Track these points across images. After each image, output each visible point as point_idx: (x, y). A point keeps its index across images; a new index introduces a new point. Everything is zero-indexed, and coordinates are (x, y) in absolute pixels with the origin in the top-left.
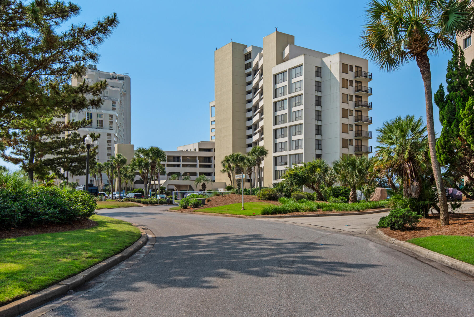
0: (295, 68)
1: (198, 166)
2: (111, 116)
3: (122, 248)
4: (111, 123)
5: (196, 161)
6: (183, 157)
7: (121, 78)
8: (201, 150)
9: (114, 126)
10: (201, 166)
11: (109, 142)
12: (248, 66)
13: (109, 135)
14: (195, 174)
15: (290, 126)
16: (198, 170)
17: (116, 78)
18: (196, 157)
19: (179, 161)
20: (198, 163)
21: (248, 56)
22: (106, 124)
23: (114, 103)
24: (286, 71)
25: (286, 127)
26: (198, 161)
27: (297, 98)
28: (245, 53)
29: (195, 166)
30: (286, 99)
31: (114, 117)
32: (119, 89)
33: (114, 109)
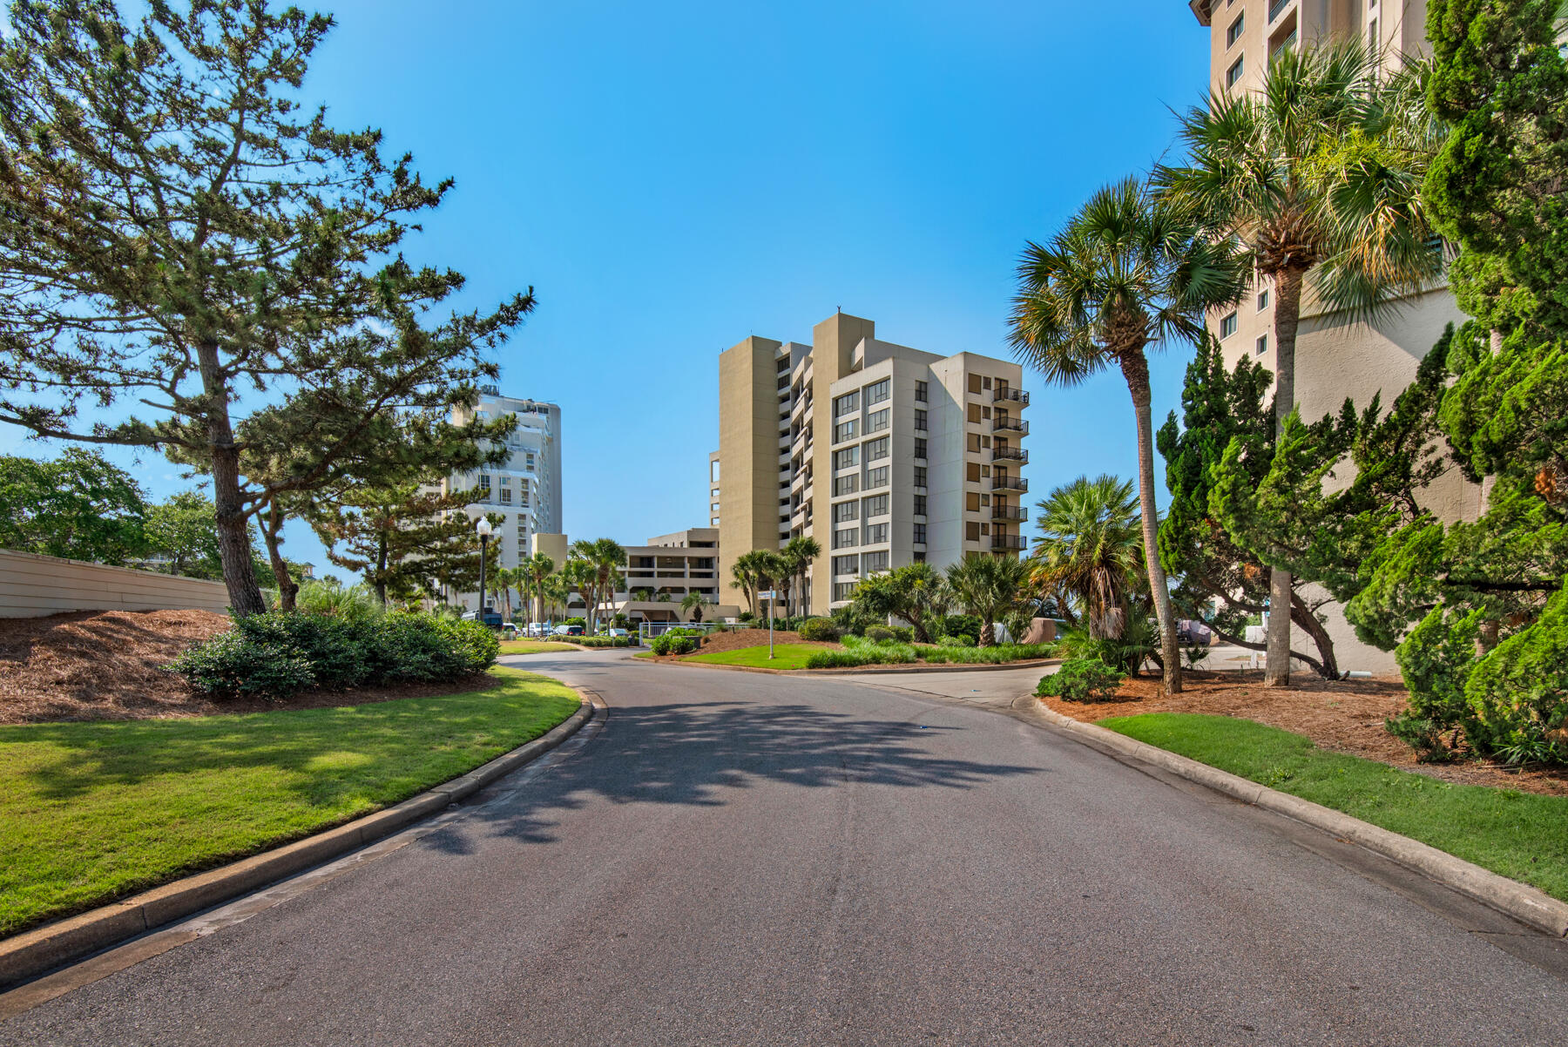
0: (875, 384)
1: (688, 574)
2: (525, 481)
3: (546, 728)
4: (526, 494)
5: (683, 567)
6: (659, 558)
7: (543, 410)
8: (693, 544)
9: (531, 499)
10: (692, 575)
11: (522, 529)
12: (784, 382)
13: (522, 517)
14: (681, 590)
15: (863, 499)
16: (687, 582)
17: (534, 410)
18: (683, 558)
19: (651, 565)
20: (687, 569)
21: (784, 363)
22: (517, 496)
23: (530, 456)
24: (857, 391)
25: (857, 500)
26: (688, 565)
27: (878, 443)
28: (778, 356)
29: (681, 575)
30: (857, 445)
31: (531, 484)
32: (539, 431)
33: (531, 468)
